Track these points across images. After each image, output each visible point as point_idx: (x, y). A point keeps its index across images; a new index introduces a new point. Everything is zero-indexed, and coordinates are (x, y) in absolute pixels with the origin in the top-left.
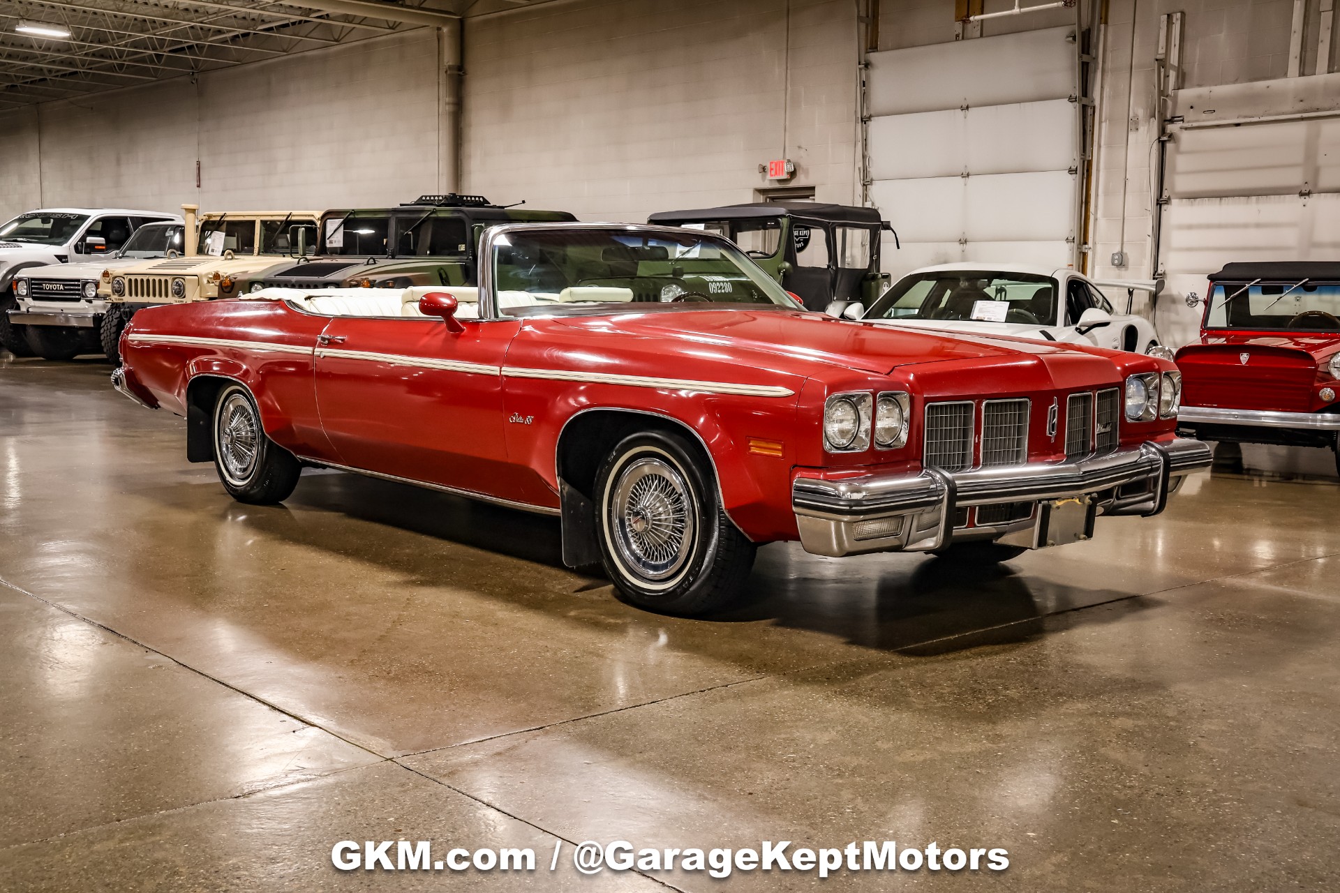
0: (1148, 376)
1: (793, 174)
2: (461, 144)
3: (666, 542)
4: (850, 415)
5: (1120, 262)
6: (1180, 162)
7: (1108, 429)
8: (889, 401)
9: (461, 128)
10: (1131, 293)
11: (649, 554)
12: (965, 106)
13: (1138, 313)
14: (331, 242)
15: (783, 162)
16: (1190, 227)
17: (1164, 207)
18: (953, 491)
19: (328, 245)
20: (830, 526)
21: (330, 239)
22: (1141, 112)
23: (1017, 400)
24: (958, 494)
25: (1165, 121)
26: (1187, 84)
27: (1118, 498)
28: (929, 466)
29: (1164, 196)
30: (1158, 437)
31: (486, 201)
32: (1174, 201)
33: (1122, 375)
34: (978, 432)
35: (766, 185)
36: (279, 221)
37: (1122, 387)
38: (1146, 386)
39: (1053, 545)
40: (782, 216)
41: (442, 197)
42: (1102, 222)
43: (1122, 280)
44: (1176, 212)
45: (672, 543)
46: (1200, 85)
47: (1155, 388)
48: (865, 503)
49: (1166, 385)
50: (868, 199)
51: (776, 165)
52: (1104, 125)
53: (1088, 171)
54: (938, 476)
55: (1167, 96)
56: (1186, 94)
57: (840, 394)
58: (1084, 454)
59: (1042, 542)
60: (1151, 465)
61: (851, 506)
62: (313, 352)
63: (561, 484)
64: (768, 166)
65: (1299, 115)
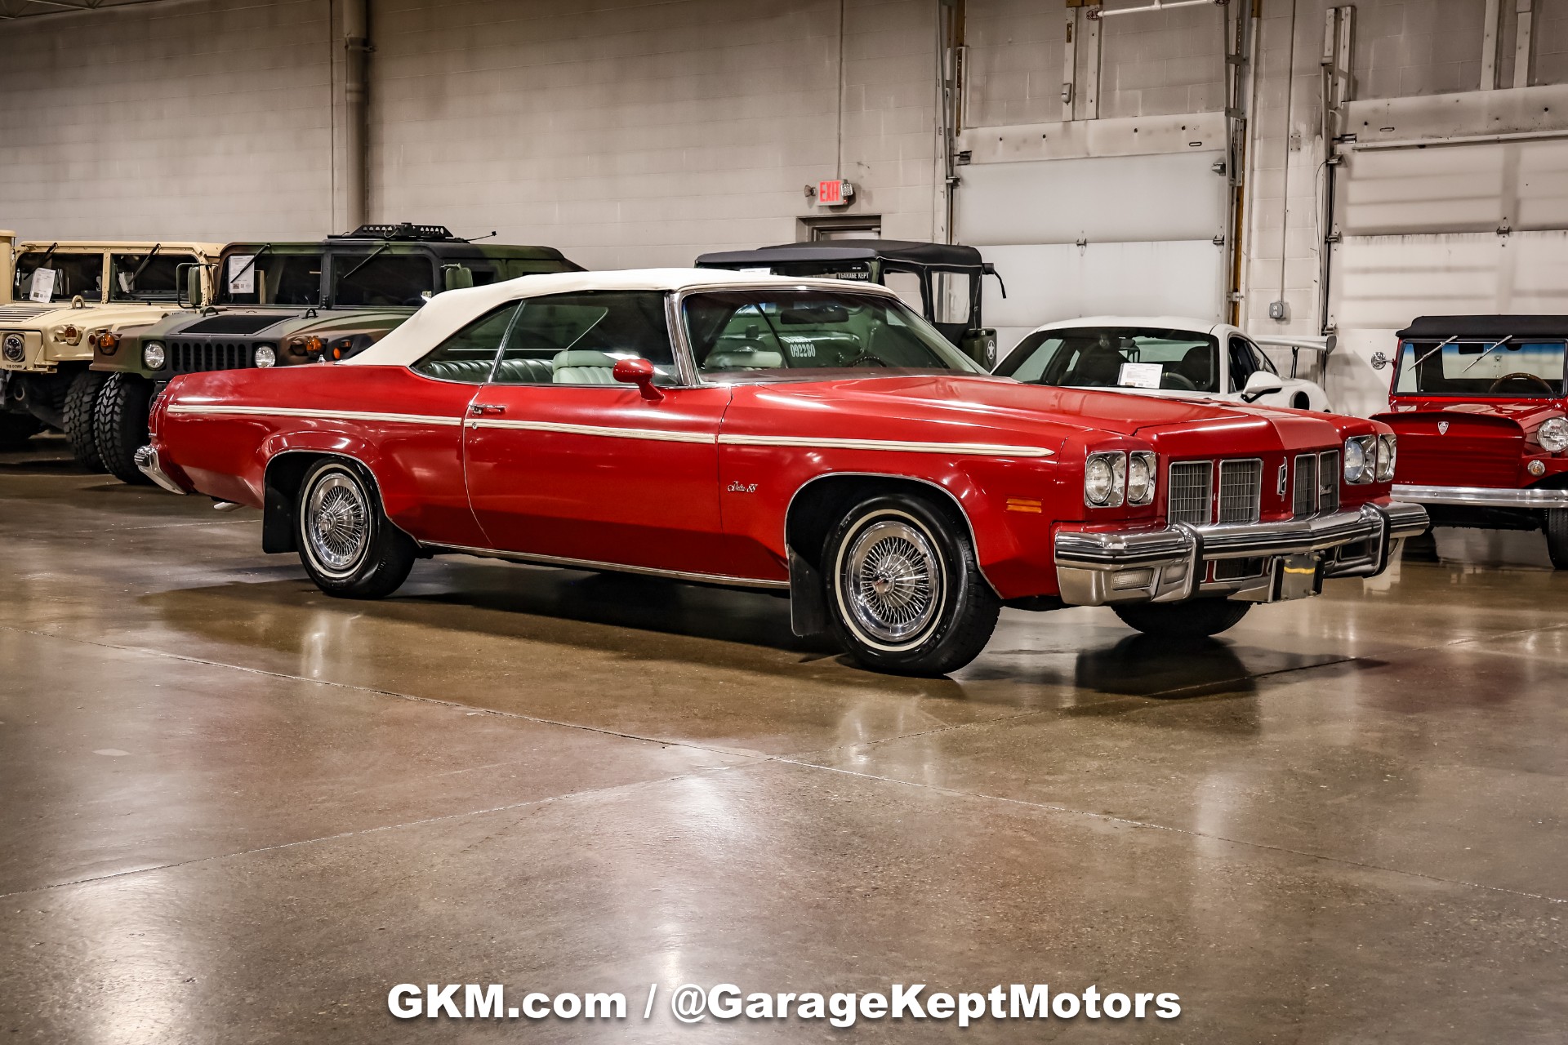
0: (1364, 439)
1: (851, 199)
3: (908, 604)
4: (1105, 473)
5: (1280, 314)
6: (1352, 191)
7: (1329, 491)
8: (1138, 460)
10: (1295, 352)
11: (888, 618)
13: (1304, 377)
14: (236, 287)
15: (838, 183)
16: (1366, 271)
17: (1334, 246)
18: (1201, 542)
19: (232, 291)
20: (1091, 577)
21: (236, 282)
22: (1303, 128)
23: (1250, 460)
24: (1205, 547)
25: (1334, 139)
26: (1358, 96)
27: (1339, 561)
28: (1173, 522)
29: (1333, 233)
30: (1375, 500)
31: (447, 233)
32: (1346, 239)
33: (1341, 437)
34: (1215, 490)
35: (815, 212)
36: (137, 255)
37: (1342, 449)
38: (1364, 448)
39: (1287, 598)
40: (871, 259)
41: (393, 227)
42: (1256, 264)
43: (1282, 337)
44: (1348, 253)
45: (914, 604)
46: (1375, 97)
47: (1372, 451)
48: (1125, 552)
49: (1382, 447)
51: (829, 187)
52: (1257, 143)
53: (1238, 200)
54: (1185, 529)
55: (1336, 109)
56: (1358, 107)
57: (1098, 453)
58: (1308, 514)
59: (1277, 597)
60: (1372, 526)
61: (1114, 556)
62: (462, 423)
63: (790, 552)
64: (818, 188)
65: (1494, 137)
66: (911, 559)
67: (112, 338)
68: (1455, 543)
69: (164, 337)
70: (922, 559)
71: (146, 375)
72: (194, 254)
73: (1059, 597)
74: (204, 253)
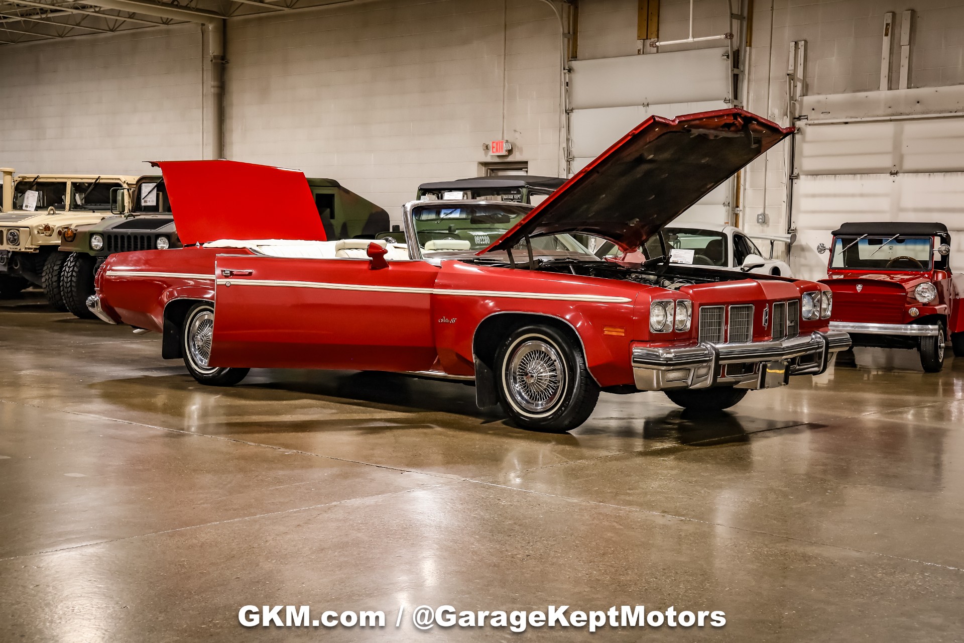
0: (813, 293)
1: (510, 152)
2: (223, 120)
4: (662, 313)
5: (763, 220)
6: (805, 149)
7: (793, 324)
8: (681, 305)
9: (224, 107)
10: (772, 244)
11: (533, 398)
12: (646, 104)
14: (145, 202)
15: (502, 142)
16: (814, 196)
17: (795, 181)
18: (718, 354)
19: (143, 204)
20: (653, 374)
21: (145, 199)
22: (777, 112)
23: (747, 305)
24: (720, 357)
25: (795, 118)
26: (809, 93)
27: (799, 365)
28: (701, 341)
29: (794, 173)
30: (820, 329)
32: (802, 177)
33: (800, 292)
34: (727, 323)
35: (488, 159)
36: (87, 183)
37: (800, 299)
38: (813, 299)
39: (768, 387)
40: (522, 187)
42: (749, 191)
43: (765, 234)
44: (803, 185)
45: (549, 389)
46: (819, 94)
47: (818, 301)
48: (674, 359)
49: (824, 298)
50: (571, 171)
51: (497, 144)
54: (709, 346)
55: (796, 101)
56: (809, 100)
57: (658, 300)
58: (781, 337)
59: (762, 386)
60: (818, 345)
61: (667, 361)
63: (475, 359)
64: (491, 145)
65: (888, 118)
66: (547, 363)
67: (72, 231)
68: (867, 357)
69: (103, 231)
70: (553, 363)
71: (92, 254)
72: (120, 182)
73: (635, 386)
74: (126, 182)
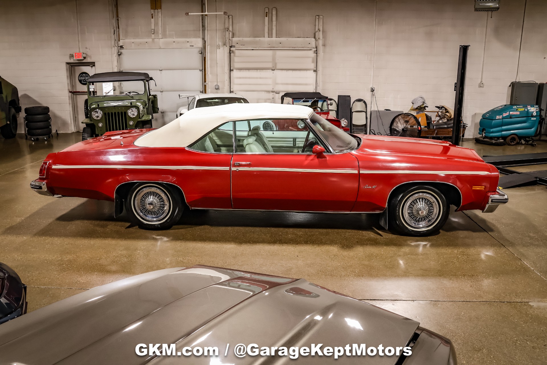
6: (235, 59)
16: (240, 78)
17: (231, 72)
22: (220, 43)
25: (229, 47)
26: (234, 37)
29: (231, 69)
32: (234, 70)
40: (144, 80)
42: (210, 76)
44: (235, 73)
46: (239, 37)
50: (121, 69)
51: (78, 54)
52: (208, 46)
53: (204, 60)
56: (235, 39)
62: (230, 169)
64: (74, 55)
65: (270, 49)
